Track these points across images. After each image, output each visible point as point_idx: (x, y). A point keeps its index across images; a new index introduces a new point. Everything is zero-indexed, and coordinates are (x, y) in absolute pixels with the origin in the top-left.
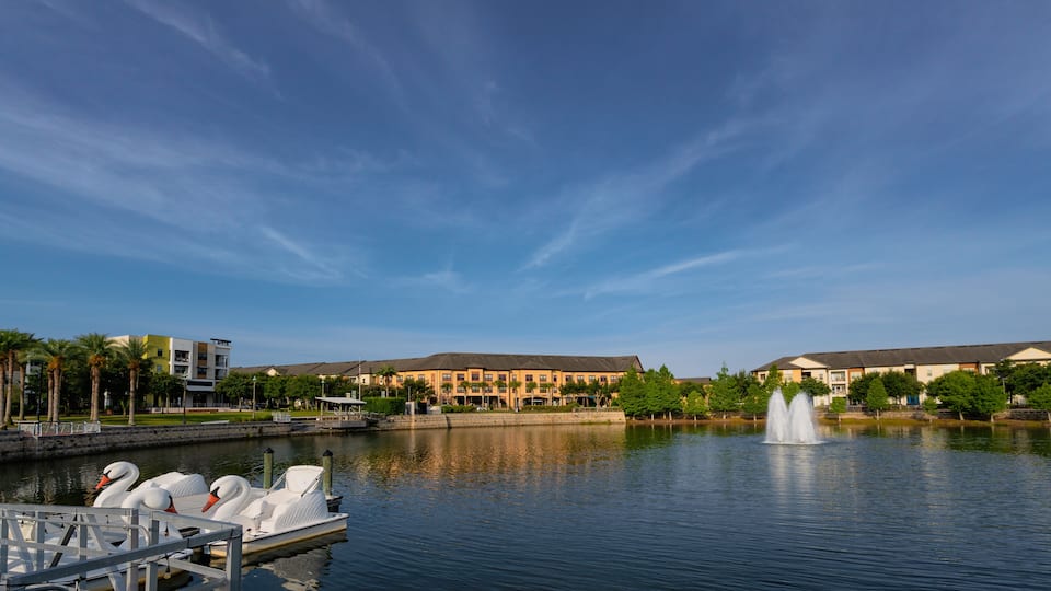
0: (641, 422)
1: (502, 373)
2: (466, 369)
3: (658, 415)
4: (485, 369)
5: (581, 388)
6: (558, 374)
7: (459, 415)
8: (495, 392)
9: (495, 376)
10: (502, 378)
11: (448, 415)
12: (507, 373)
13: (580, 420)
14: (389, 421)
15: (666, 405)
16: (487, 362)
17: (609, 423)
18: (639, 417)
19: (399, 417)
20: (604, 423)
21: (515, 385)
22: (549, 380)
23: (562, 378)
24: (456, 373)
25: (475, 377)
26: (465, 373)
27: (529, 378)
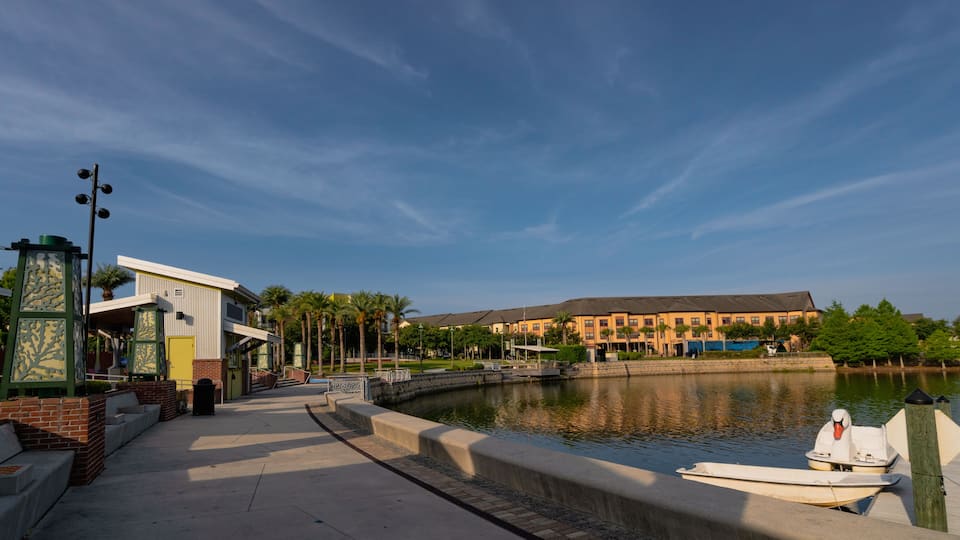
0: (857, 370)
1: (647, 317)
2: (610, 314)
3: (881, 361)
4: (629, 314)
5: (748, 331)
6: (712, 316)
7: (635, 362)
8: (642, 338)
9: (640, 320)
10: (649, 322)
11: (626, 362)
12: (654, 317)
13: (771, 367)
14: (574, 369)
15: (896, 348)
16: (632, 306)
17: (812, 371)
18: (854, 364)
19: (581, 365)
20: (804, 371)
21: (663, 328)
22: (703, 322)
23: (717, 319)
24: (598, 319)
25: (619, 322)
26: (608, 318)
27: (679, 321)
